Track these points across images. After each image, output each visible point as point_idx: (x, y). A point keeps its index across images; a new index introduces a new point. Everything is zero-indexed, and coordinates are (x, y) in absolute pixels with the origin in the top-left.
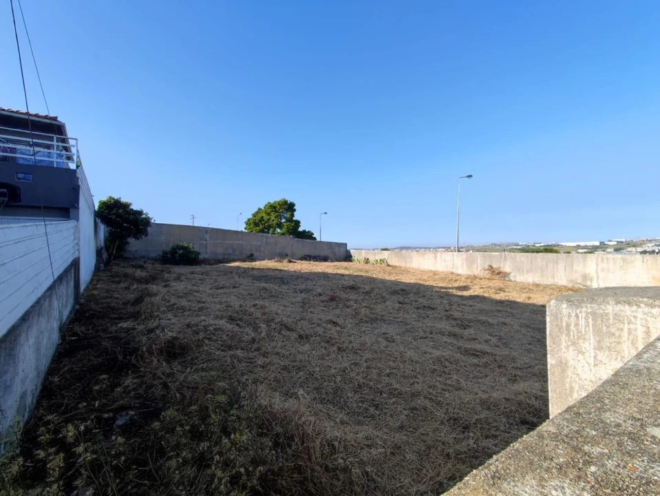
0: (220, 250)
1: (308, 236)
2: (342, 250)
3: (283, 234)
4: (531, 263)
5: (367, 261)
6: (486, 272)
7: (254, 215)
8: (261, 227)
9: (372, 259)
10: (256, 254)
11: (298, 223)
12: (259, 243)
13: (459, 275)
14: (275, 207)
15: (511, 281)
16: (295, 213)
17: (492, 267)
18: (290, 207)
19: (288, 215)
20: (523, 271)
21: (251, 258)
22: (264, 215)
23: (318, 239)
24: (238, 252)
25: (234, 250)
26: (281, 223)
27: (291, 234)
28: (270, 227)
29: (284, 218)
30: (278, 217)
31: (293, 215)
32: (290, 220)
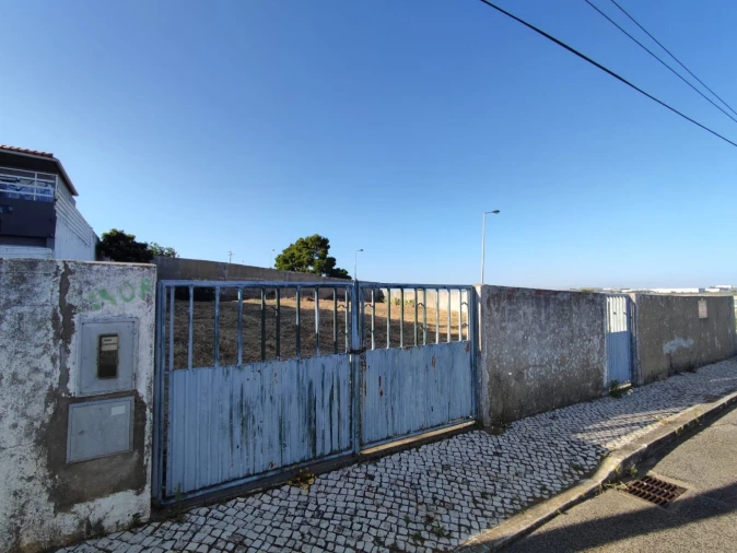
1: (342, 274)
3: (313, 272)
7: (285, 252)
8: (291, 264)
11: (332, 261)
14: (307, 244)
16: (329, 250)
18: (322, 244)
19: (320, 252)
22: (295, 251)
23: (353, 279)
26: (313, 260)
27: (324, 272)
28: (301, 264)
29: (317, 255)
30: (309, 254)
31: (326, 252)
32: (323, 257)
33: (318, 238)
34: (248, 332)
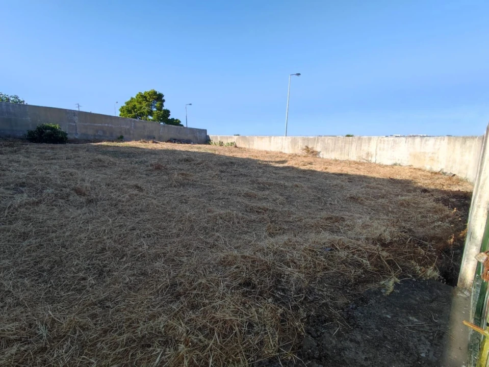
0: (91, 132)
1: (176, 123)
2: (203, 135)
3: (154, 121)
4: (335, 144)
5: (221, 144)
6: (304, 151)
7: (127, 103)
8: (134, 114)
9: (225, 142)
10: (125, 136)
11: (167, 112)
12: (128, 127)
13: (285, 154)
14: (145, 97)
15: (320, 158)
16: (164, 103)
17: (307, 147)
18: (159, 98)
19: (157, 104)
20: (329, 151)
21: (121, 139)
22: (136, 104)
23: (185, 126)
24: (108, 134)
25: (104, 132)
26: (152, 111)
27: (161, 121)
28: (142, 114)
29: (155, 107)
30: (148, 106)
31: (162, 105)
32: (160, 109)
33: (155, 93)
34: (108, 172)
